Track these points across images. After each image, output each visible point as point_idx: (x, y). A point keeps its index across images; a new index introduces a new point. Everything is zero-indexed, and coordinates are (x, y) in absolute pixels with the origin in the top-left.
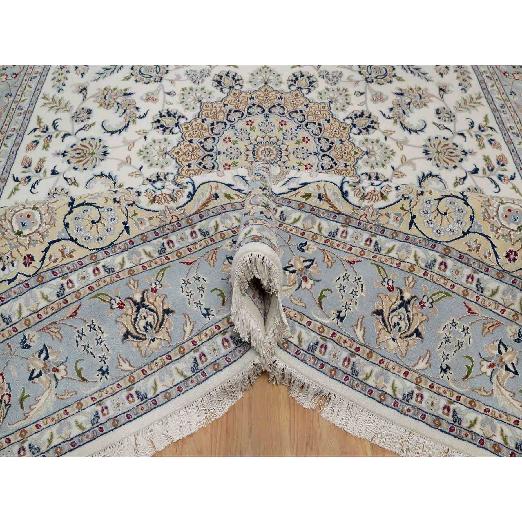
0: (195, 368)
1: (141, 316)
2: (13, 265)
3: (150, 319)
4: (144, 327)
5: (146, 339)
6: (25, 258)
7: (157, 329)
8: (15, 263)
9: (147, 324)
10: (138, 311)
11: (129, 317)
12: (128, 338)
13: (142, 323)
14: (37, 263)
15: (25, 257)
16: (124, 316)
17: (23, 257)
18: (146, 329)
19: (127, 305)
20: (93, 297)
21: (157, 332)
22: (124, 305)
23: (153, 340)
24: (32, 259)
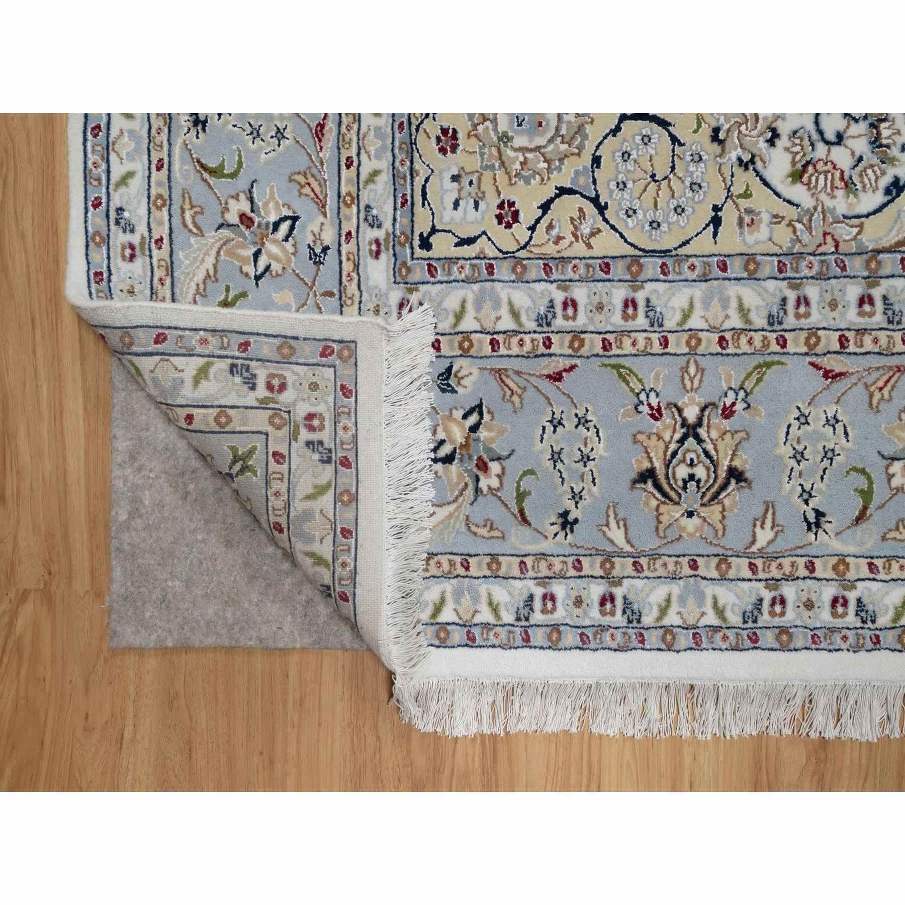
0: (751, 616)
1: (684, 455)
2: (476, 207)
3: (700, 472)
4: (684, 480)
5: (678, 503)
6: (501, 206)
7: (706, 499)
8: (482, 206)
9: (692, 477)
10: (681, 441)
11: (661, 445)
12: (645, 483)
13: (682, 472)
14: (520, 231)
15: (503, 202)
16: (654, 438)
17: (498, 201)
18: (685, 488)
19: (667, 419)
20: (606, 366)
21: (703, 505)
22: (661, 415)
23: (690, 514)
24: (515, 215)
